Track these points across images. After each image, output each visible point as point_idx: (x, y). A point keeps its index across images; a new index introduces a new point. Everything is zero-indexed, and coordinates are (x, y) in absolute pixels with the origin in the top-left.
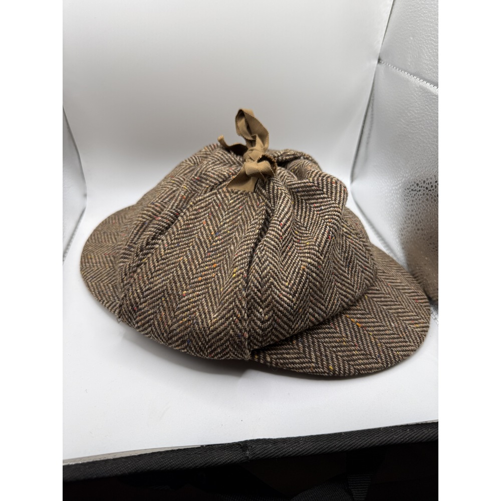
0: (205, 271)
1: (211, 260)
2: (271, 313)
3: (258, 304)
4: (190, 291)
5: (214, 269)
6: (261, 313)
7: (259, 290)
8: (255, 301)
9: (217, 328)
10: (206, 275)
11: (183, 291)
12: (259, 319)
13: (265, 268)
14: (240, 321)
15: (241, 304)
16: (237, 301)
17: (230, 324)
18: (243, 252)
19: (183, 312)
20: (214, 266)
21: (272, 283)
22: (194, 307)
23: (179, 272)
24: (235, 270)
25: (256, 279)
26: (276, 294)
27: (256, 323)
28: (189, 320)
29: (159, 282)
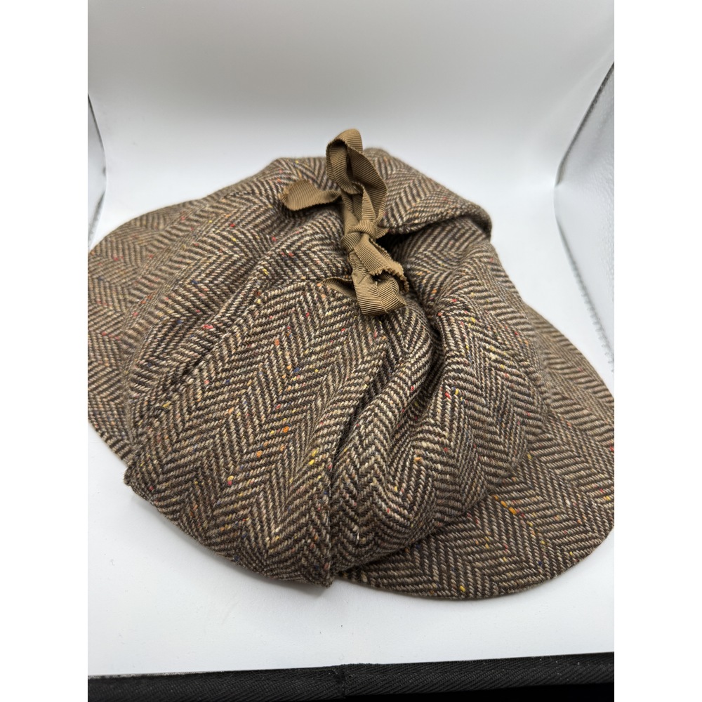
0: (269, 438)
1: (279, 419)
2: (371, 536)
3: (352, 519)
4: (241, 476)
5: (284, 435)
6: (355, 534)
7: (353, 497)
8: (346, 514)
9: (278, 553)
10: (269, 446)
11: (228, 475)
12: (352, 543)
13: (367, 459)
14: (318, 546)
15: (320, 518)
16: (313, 514)
17: (301, 549)
18: (332, 422)
19: (226, 514)
20: (285, 430)
21: (375, 489)
22: (244, 507)
23: (226, 438)
24: (314, 452)
25: (350, 476)
26: (380, 508)
27: (345, 548)
28: (234, 530)
29: (190, 451)
